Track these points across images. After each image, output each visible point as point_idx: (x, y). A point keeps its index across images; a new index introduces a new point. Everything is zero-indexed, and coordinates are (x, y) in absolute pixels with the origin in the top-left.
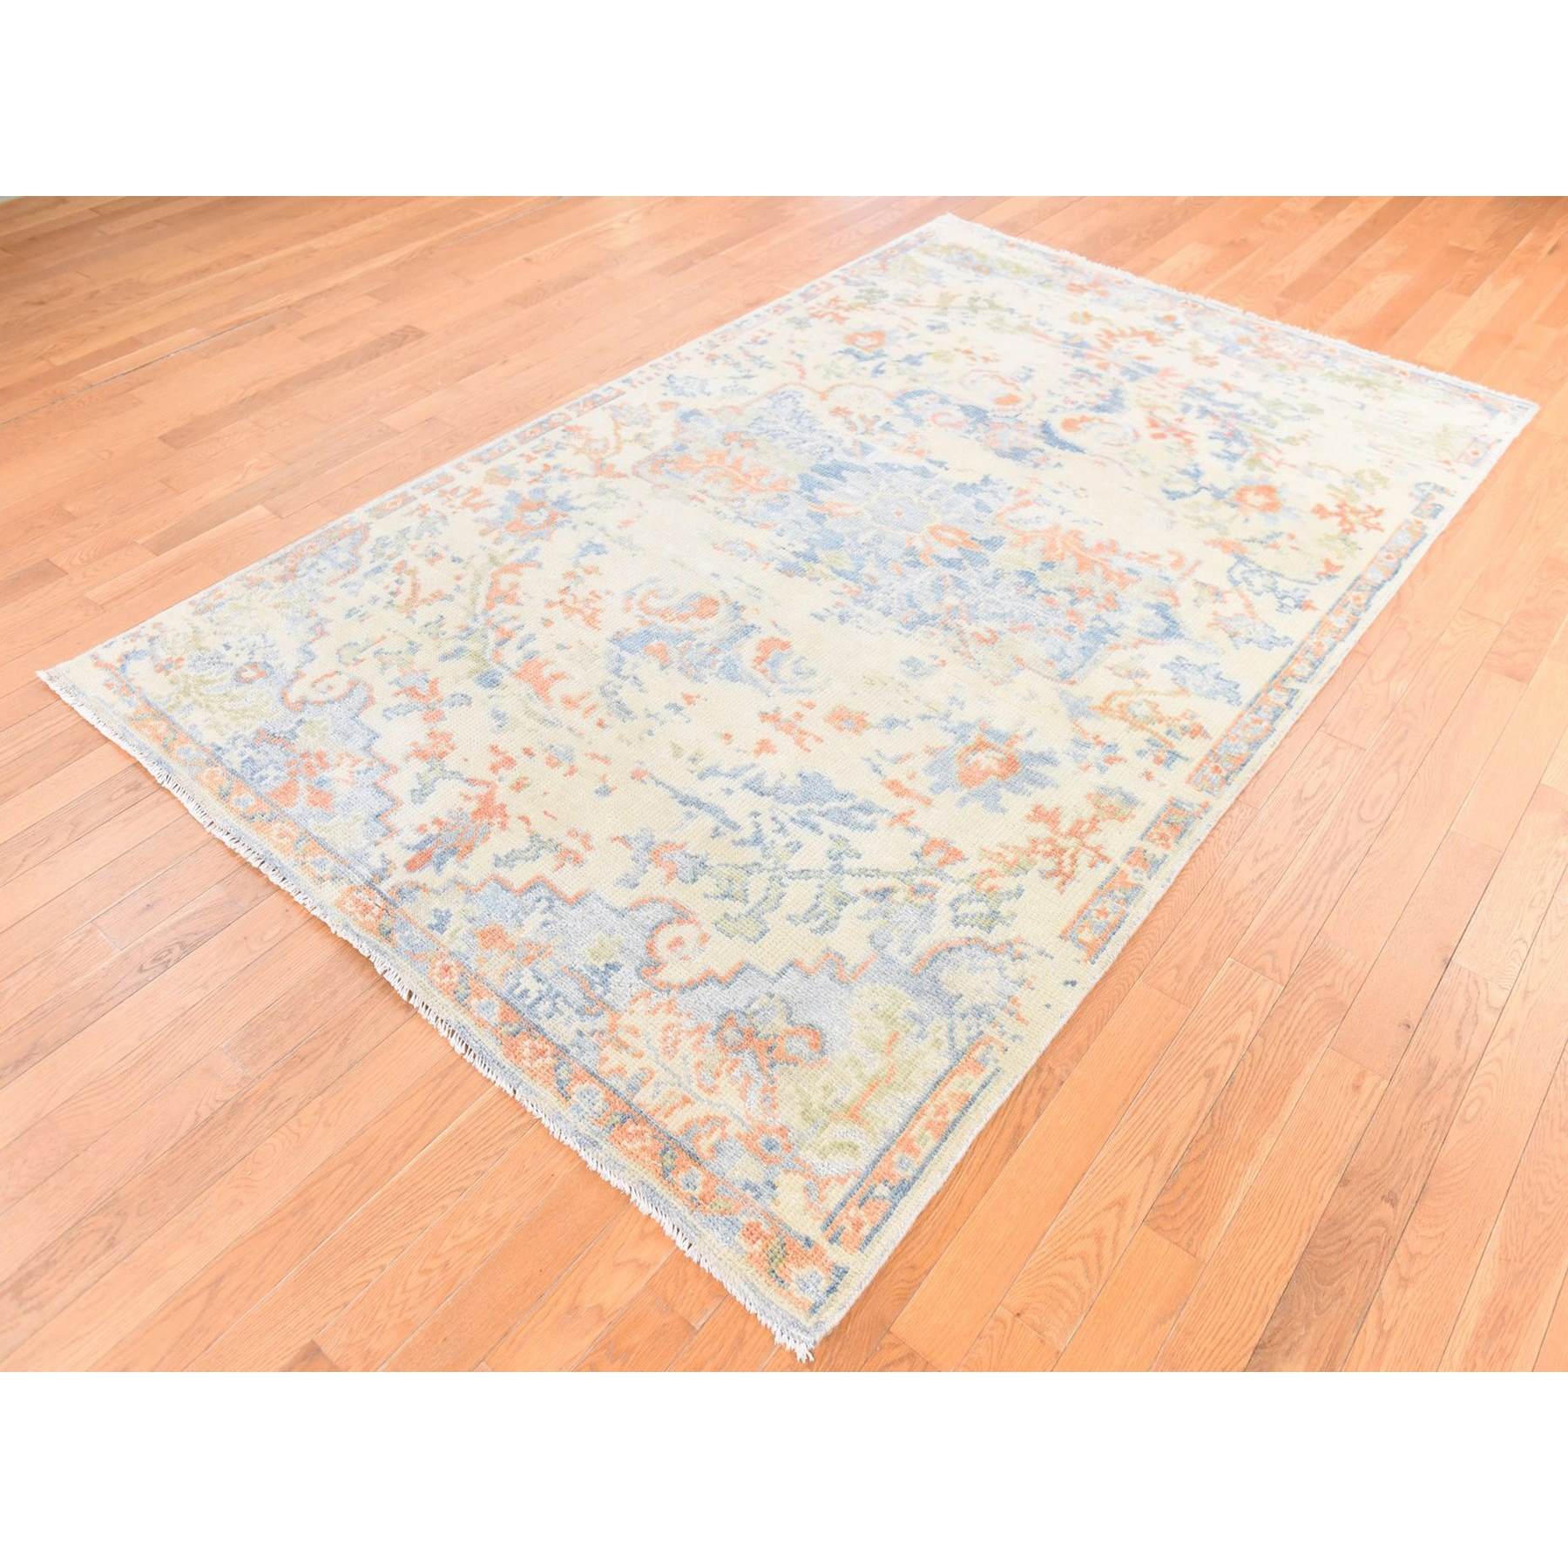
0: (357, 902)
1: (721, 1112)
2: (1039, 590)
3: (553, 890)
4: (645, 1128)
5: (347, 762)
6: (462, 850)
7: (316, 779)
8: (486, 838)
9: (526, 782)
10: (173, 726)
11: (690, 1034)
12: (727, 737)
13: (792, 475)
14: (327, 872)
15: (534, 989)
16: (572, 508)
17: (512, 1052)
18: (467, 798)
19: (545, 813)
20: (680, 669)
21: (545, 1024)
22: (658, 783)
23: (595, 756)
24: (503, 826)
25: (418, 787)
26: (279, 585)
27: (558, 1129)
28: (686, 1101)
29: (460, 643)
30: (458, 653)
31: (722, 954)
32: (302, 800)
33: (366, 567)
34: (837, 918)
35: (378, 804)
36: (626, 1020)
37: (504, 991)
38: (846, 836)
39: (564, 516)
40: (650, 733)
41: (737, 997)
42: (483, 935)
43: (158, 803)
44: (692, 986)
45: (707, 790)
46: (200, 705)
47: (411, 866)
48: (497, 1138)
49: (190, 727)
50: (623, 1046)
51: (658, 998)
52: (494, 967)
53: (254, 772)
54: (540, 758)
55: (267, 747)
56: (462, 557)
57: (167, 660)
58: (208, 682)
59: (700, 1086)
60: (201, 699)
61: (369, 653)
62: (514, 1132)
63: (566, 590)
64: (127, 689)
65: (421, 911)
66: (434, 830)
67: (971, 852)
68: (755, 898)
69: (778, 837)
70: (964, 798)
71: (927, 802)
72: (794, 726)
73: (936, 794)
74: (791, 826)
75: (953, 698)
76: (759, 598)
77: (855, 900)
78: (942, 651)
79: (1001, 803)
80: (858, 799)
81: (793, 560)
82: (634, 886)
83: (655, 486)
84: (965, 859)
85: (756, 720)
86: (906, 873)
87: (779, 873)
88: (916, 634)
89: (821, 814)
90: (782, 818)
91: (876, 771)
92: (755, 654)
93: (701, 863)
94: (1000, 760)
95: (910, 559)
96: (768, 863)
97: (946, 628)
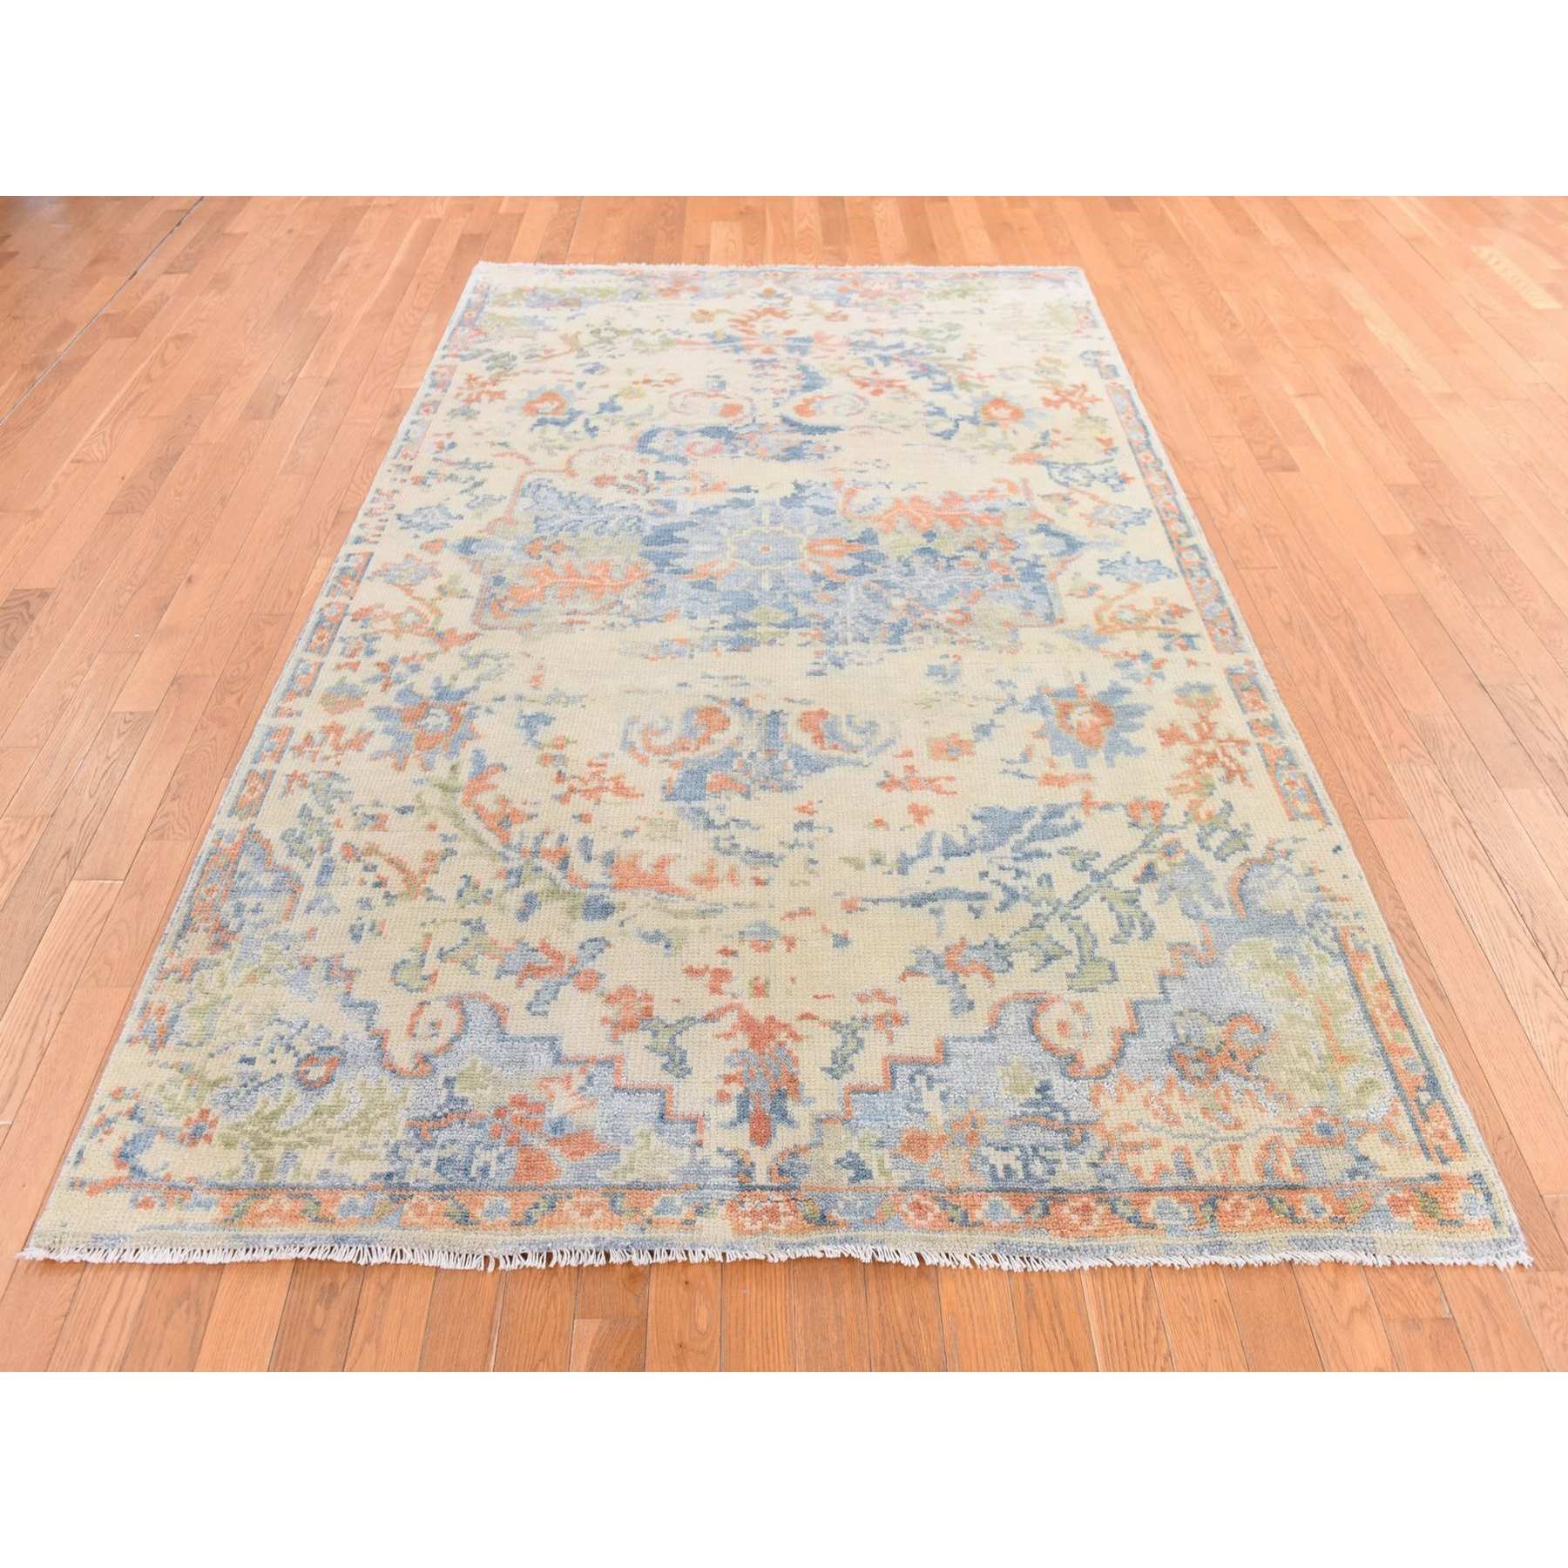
0: (754, 1214)
1: (1265, 1136)
2: (948, 560)
3: (913, 1061)
4: (1236, 1197)
5: (556, 1087)
6: (787, 1088)
7: (547, 1128)
8: (796, 1061)
9: (762, 981)
10: (294, 1192)
11: (1169, 1092)
12: (879, 823)
13: (635, 558)
14: (686, 1212)
15: (1012, 1159)
16: (462, 694)
17: (1063, 1229)
18: (728, 1036)
19: (816, 997)
20: (763, 787)
21: (1059, 1181)
22: (876, 902)
23: (791, 915)
24: (795, 1037)
25: (665, 1059)
26: (222, 955)
27: (1181, 1258)
28: (1235, 1149)
29: (522, 891)
30: (530, 902)
31: (1108, 1010)
32: (559, 1158)
33: (310, 876)
34: (1145, 915)
35: (650, 1105)
36: (1111, 1123)
37: (987, 1183)
38: (1069, 845)
39: (465, 704)
40: (813, 862)
41: (1159, 1035)
42: (908, 1148)
43: (384, 1289)
44: (1119, 1056)
45: (920, 878)
46: (300, 1145)
47: (762, 1137)
48: (1141, 1315)
49: (319, 1177)
50: (1136, 1147)
51: (1109, 1085)
52: (951, 1167)
53: (466, 1171)
54: (745, 950)
55: (444, 1136)
56: (409, 803)
57: (187, 1124)
58: (274, 1116)
59: (1226, 1128)
60: (292, 1138)
61: (432, 963)
62: (1146, 1298)
63: (560, 777)
64: (176, 1192)
65: (823, 1170)
66: (735, 1089)
67: (1163, 797)
68: (1071, 944)
69: (1023, 881)
70: (1107, 758)
71: (1088, 777)
72: (918, 780)
73: (1085, 766)
74: (1022, 865)
75: (1000, 682)
76: (747, 684)
77: (1139, 891)
78: (944, 648)
79: (1134, 745)
80: (1041, 808)
81: (732, 634)
82: (971, 1005)
83: (520, 630)
84: (1167, 805)
85: (883, 792)
86: (1145, 844)
87: (1062, 910)
88: (908, 645)
89: (1030, 839)
90: (1008, 863)
91: (1022, 776)
92: (809, 736)
93: (996, 946)
94: (1092, 711)
95: (823, 583)
96: (1045, 909)
97: (924, 627)
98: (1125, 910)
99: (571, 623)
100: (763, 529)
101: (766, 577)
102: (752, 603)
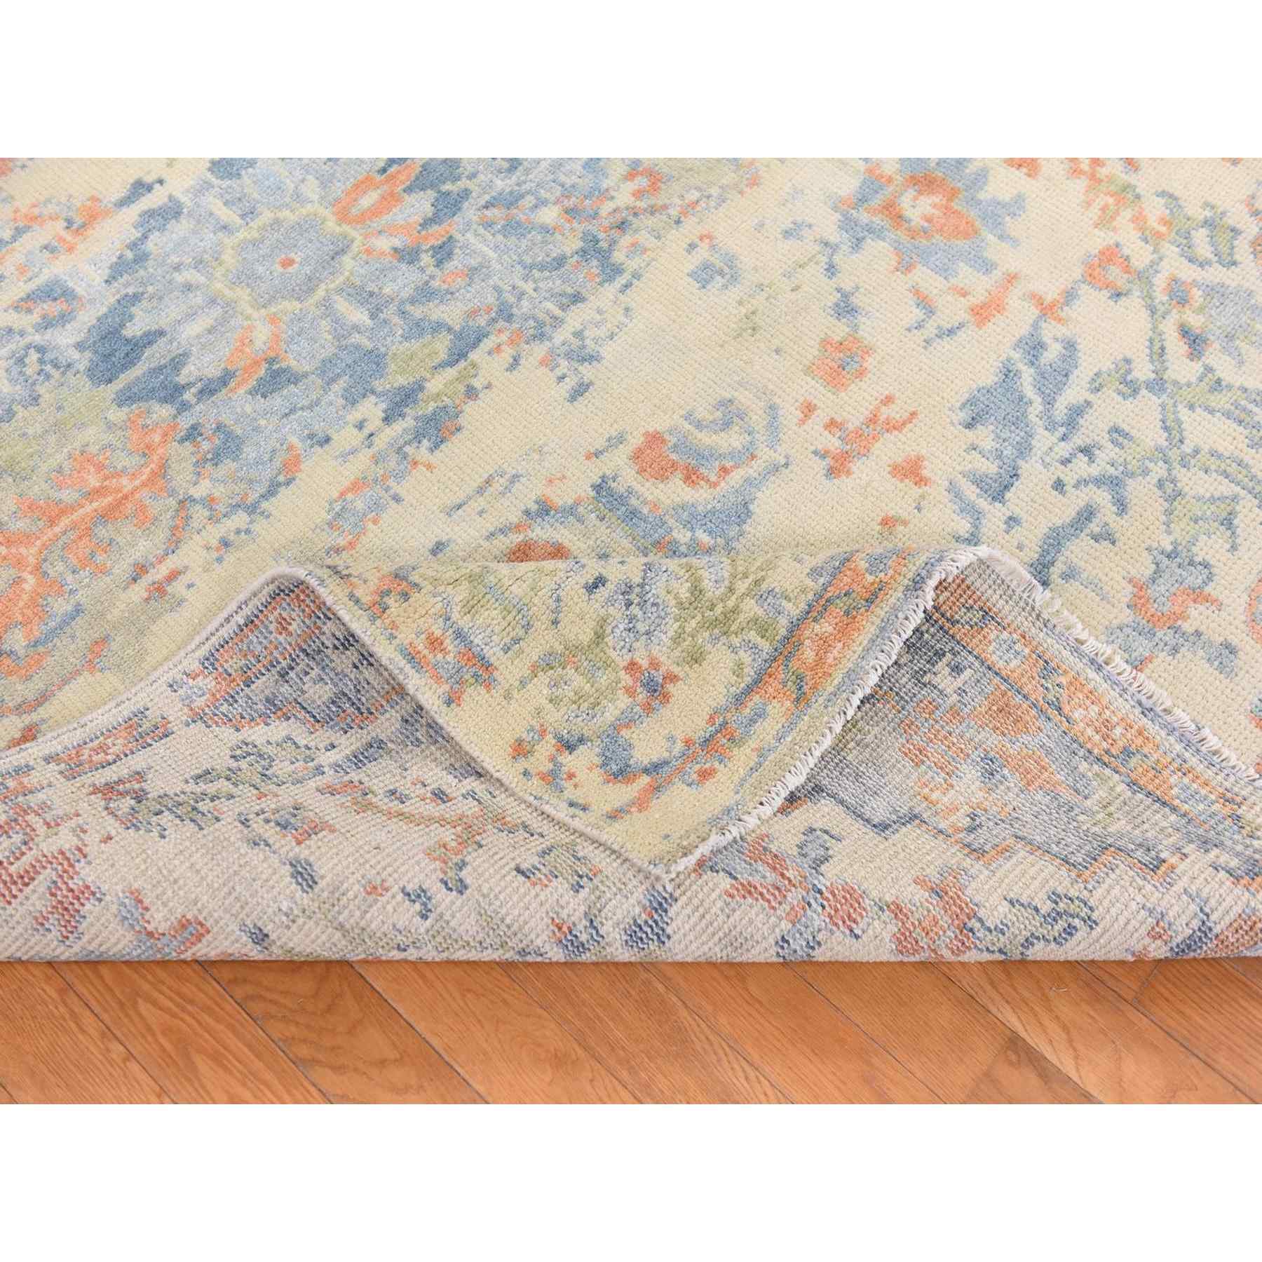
13: (116, 415)
34: (1245, 389)
38: (1090, 374)
46: (759, 581)
49: (815, 578)
57: (632, 693)
58: (697, 590)
60: (742, 585)
64: (716, 740)
67: (1100, 240)
68: (1226, 488)
69: (1102, 457)
70: (1001, 237)
71: (1012, 278)
72: (858, 434)
73: (994, 266)
74: (1078, 440)
75: (787, 234)
76: (515, 478)
77: (1209, 369)
78: (677, 239)
79: (1007, 199)
80: (1016, 356)
81: (408, 423)
82: (1232, 650)
83: (91, 666)
84: (1117, 245)
85: (845, 482)
86: (1153, 311)
87: (1174, 454)
88: (633, 264)
89: (1049, 402)
90: (1063, 449)
91: (951, 332)
92: (677, 481)
93: (1169, 556)
94: (920, 192)
95: (426, 259)
96: (1159, 470)
97: (622, 226)
98: (1221, 401)
99: (159, 590)
100: (242, 235)
101: (342, 305)
102: (376, 360)
